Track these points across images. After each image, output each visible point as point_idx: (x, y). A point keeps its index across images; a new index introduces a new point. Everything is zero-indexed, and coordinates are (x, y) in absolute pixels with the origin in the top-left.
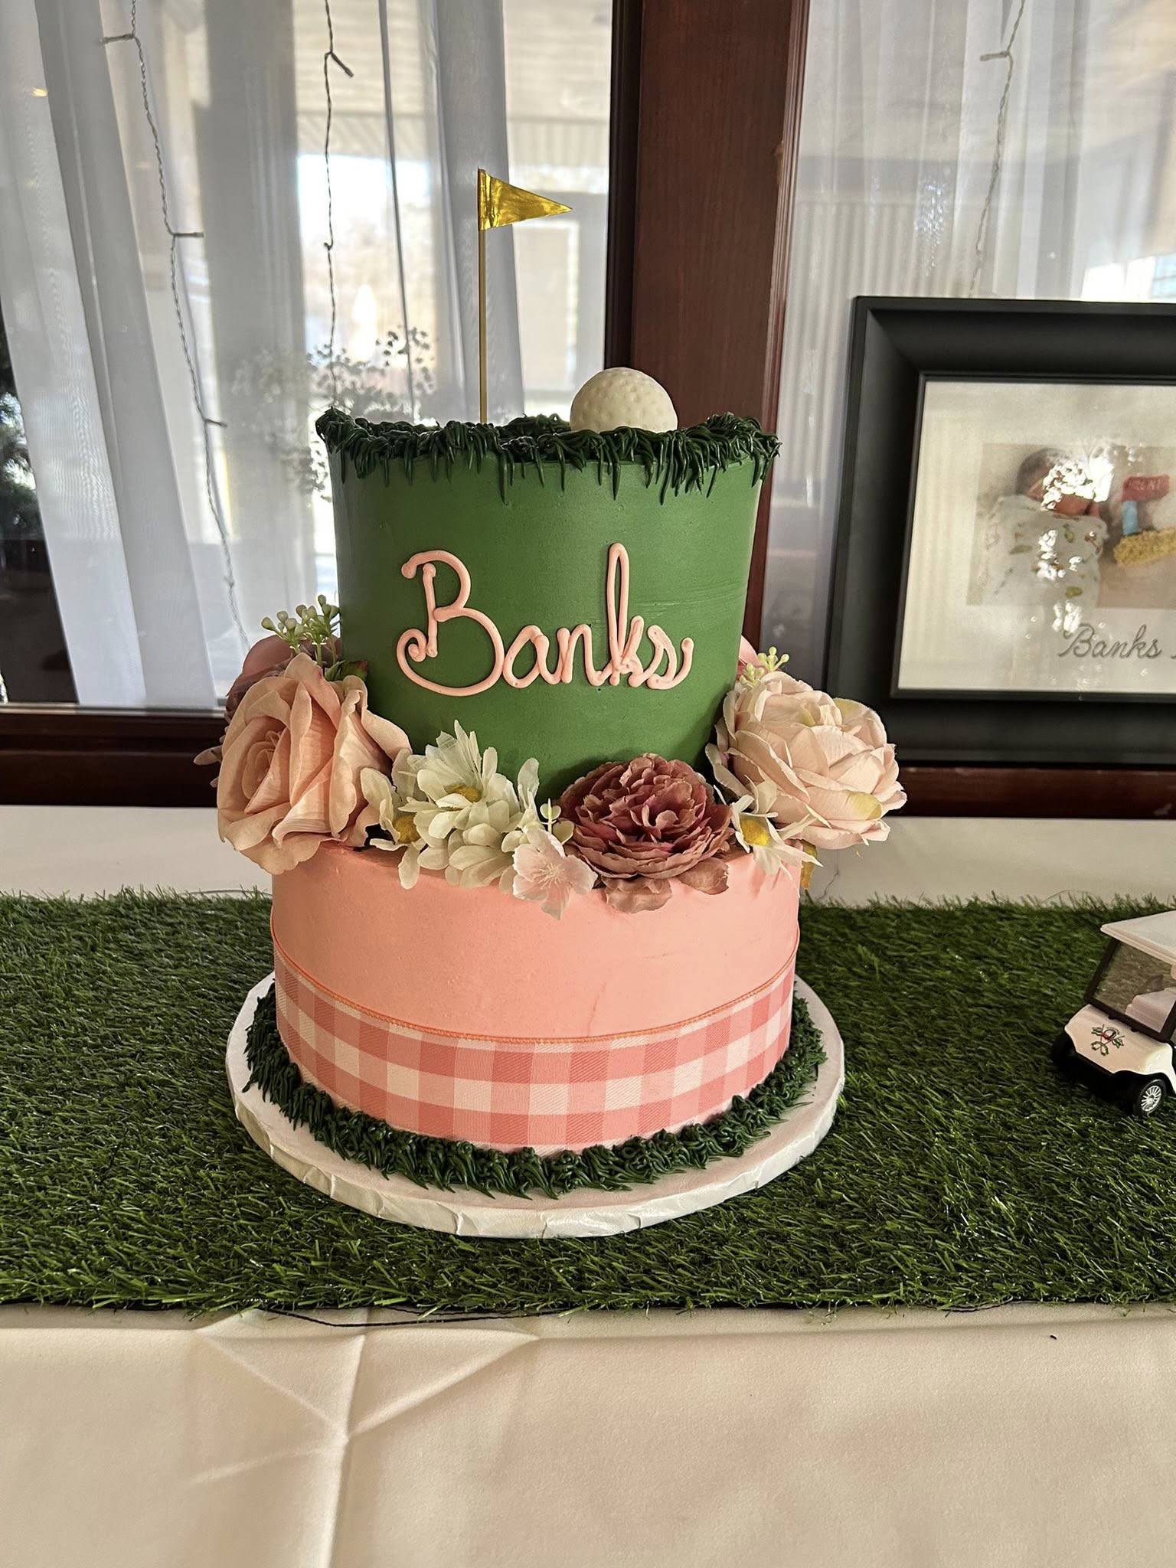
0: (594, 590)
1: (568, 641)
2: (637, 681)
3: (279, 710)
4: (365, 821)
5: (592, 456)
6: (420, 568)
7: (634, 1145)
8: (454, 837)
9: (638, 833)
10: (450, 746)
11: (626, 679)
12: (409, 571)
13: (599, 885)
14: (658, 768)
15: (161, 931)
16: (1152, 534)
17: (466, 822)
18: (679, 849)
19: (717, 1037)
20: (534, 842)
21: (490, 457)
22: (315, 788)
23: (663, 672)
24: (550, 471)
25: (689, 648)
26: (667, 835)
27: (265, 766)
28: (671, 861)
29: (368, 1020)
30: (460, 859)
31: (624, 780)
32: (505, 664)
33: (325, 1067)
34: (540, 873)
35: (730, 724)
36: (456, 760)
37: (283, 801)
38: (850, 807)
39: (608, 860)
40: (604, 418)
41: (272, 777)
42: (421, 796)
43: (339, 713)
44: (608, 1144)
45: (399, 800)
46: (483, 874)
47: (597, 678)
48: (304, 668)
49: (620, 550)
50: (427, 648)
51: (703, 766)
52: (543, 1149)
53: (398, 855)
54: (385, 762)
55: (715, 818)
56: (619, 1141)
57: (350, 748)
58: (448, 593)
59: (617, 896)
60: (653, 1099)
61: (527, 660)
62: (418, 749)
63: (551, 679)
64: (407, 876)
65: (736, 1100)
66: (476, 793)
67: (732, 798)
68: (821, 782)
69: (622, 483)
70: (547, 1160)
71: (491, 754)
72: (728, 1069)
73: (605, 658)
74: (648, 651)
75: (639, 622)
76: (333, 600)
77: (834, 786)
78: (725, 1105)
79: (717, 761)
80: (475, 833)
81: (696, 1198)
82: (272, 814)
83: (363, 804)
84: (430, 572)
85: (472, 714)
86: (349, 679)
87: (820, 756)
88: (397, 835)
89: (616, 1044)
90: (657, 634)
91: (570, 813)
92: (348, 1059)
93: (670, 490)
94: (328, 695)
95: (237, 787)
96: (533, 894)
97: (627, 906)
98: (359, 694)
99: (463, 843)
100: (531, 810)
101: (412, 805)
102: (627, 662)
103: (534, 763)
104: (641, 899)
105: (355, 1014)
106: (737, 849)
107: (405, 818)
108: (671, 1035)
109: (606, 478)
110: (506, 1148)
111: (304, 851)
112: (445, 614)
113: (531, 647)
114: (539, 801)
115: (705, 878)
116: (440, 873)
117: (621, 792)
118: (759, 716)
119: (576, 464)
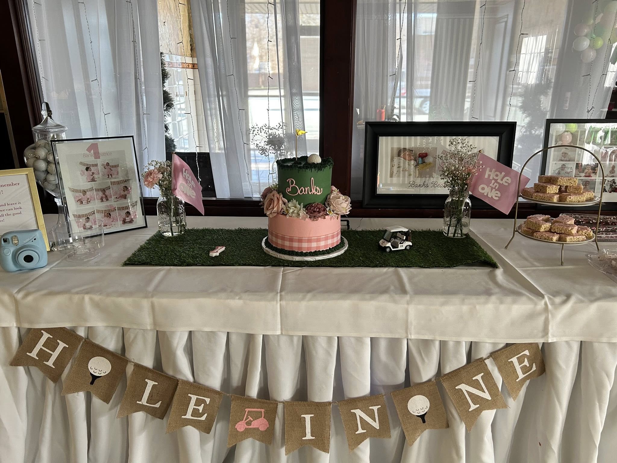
0: (310, 183)
1: (306, 189)
2: (315, 194)
3: (273, 197)
4: (282, 211)
5: (309, 168)
6: (289, 180)
7: (316, 251)
8: (293, 212)
9: (315, 211)
10: (292, 201)
11: (314, 193)
12: (288, 181)
13: (310, 218)
14: (318, 204)
15: (247, 233)
16: (425, 164)
17: (294, 211)
18: (319, 213)
19: (326, 239)
20: (302, 212)
21: (297, 168)
22: (277, 206)
23: (318, 192)
24: (304, 170)
25: (322, 189)
26: (318, 212)
27: (271, 204)
28: (318, 215)
29: (282, 236)
30: (294, 215)
31: (313, 205)
32: (299, 192)
33: (277, 243)
34: (303, 216)
35: (328, 199)
36: (293, 203)
37: (273, 208)
38: (342, 209)
39: (311, 215)
40: (311, 161)
41: (272, 205)
42: (289, 207)
43: (279, 198)
44: (312, 251)
45: (286, 208)
46: (296, 216)
47: (310, 193)
48: (275, 192)
49: (312, 178)
50: (290, 190)
51: (324, 204)
52: (304, 252)
53: (286, 214)
54: (284, 204)
55: (324, 210)
56: (314, 251)
57: (281, 202)
58: (292, 183)
59: (312, 219)
60: (317, 246)
61: (301, 191)
62: (288, 202)
63: (304, 193)
64: (288, 217)
65: (330, 248)
66: (296, 207)
67: (327, 208)
68: (338, 206)
69: (312, 171)
70: (304, 253)
71: (297, 202)
72: (328, 243)
73: (311, 191)
74: (316, 190)
75: (315, 186)
76: (277, 183)
77: (340, 206)
78: (328, 248)
79: (326, 204)
80: (295, 211)
81: (323, 257)
82: (272, 210)
83: (282, 209)
84: (290, 181)
85: (295, 198)
86: (280, 194)
87: (338, 203)
88: (286, 212)
89: (313, 238)
90: (317, 188)
91: (307, 209)
92: (280, 241)
93: (318, 171)
94: (278, 196)
95: (267, 207)
96: (302, 219)
97: (313, 220)
98: (282, 196)
99: (294, 213)
100: (302, 209)
101: (288, 208)
102: (314, 191)
103: (302, 203)
104: (315, 219)
105: (281, 235)
106: (327, 215)
107: (287, 210)
108: (320, 237)
109: (310, 170)
110: (300, 251)
111: (275, 215)
112: (292, 186)
113: (302, 190)
114: (303, 208)
115: (323, 217)
116: (291, 216)
117: (313, 207)
118: (331, 198)
119: (307, 169)
